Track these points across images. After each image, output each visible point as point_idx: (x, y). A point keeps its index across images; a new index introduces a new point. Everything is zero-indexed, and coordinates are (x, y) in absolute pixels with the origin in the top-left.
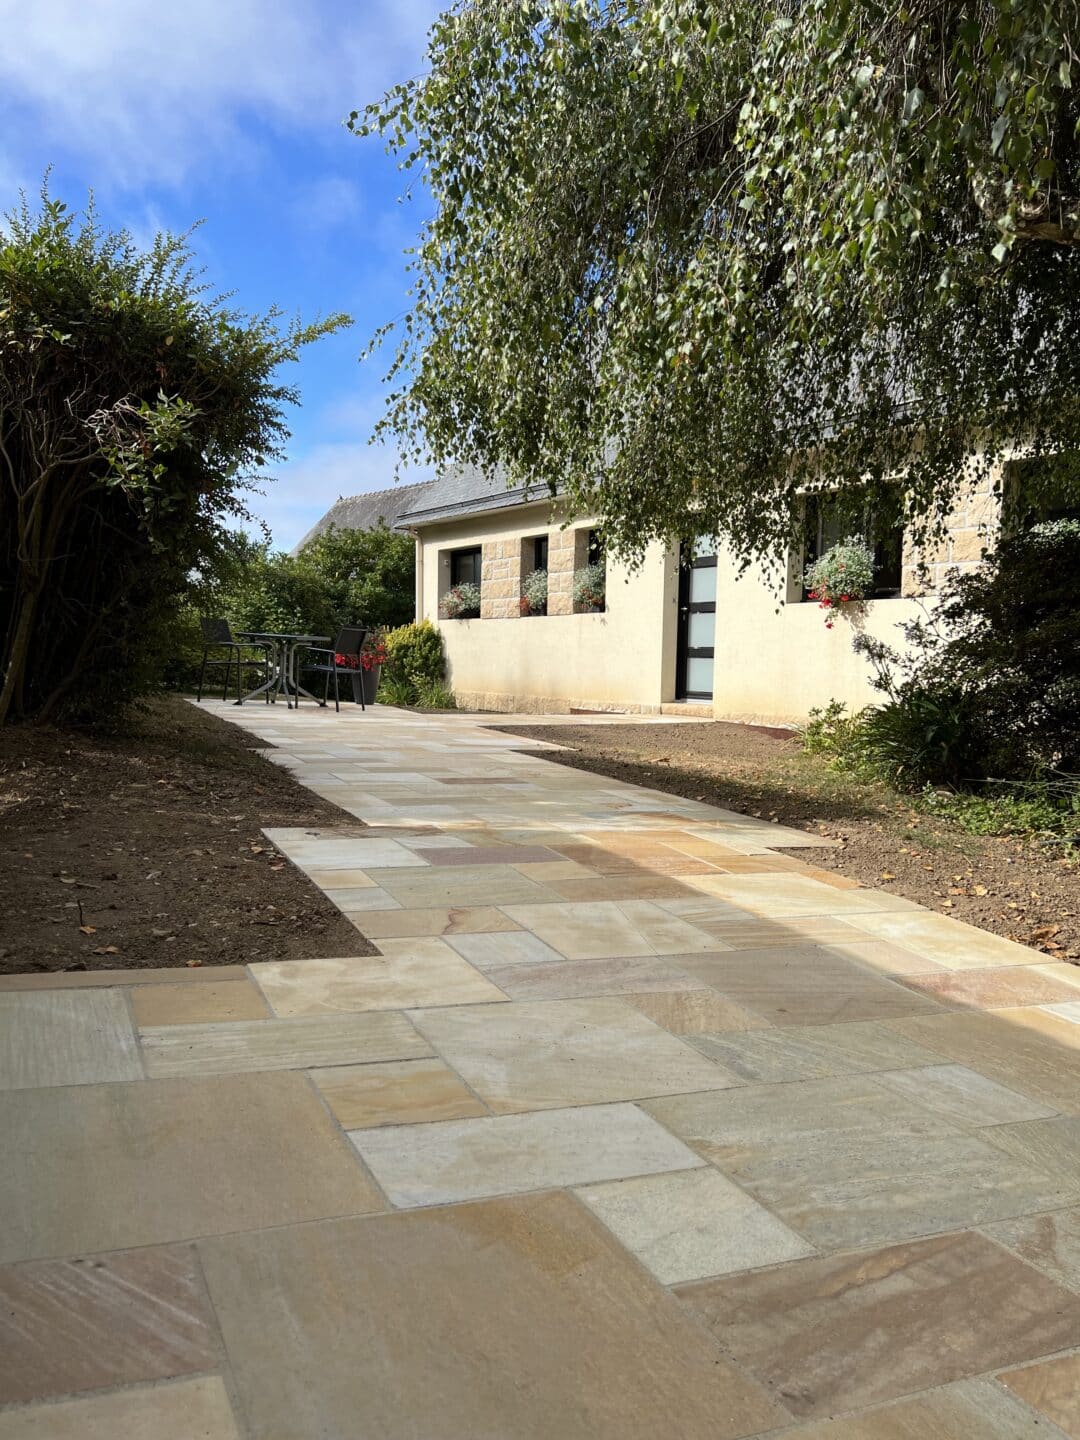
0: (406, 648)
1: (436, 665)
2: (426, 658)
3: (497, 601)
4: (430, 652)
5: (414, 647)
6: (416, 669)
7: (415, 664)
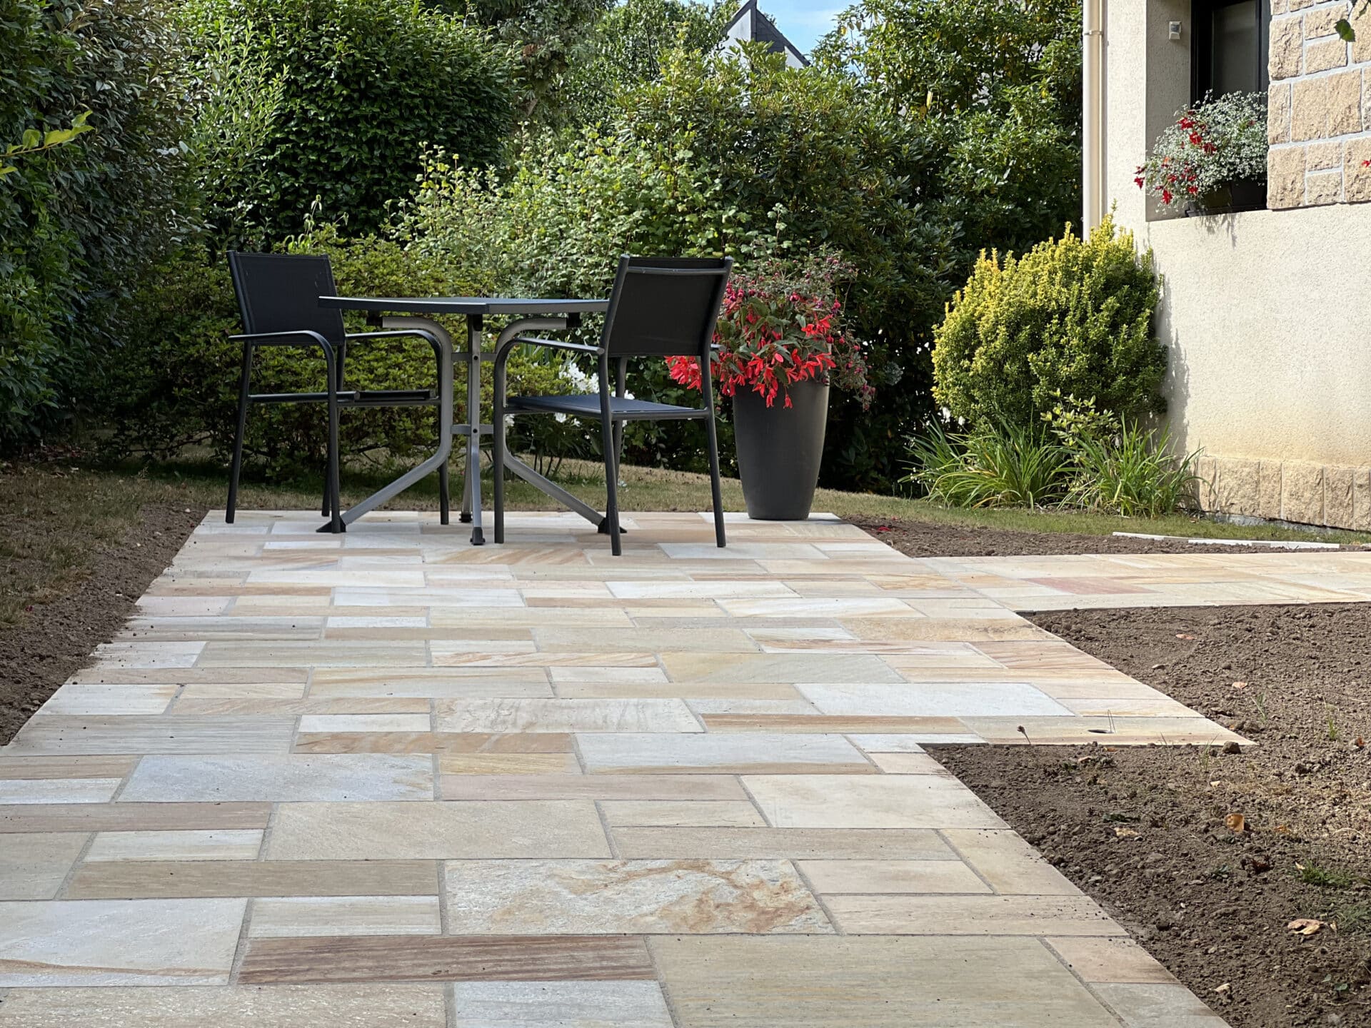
0: (1039, 317)
1: (1132, 373)
2: (1102, 349)
3: (1316, 148)
4: (1114, 327)
5: (1063, 314)
6: (1067, 386)
7: (1064, 371)
